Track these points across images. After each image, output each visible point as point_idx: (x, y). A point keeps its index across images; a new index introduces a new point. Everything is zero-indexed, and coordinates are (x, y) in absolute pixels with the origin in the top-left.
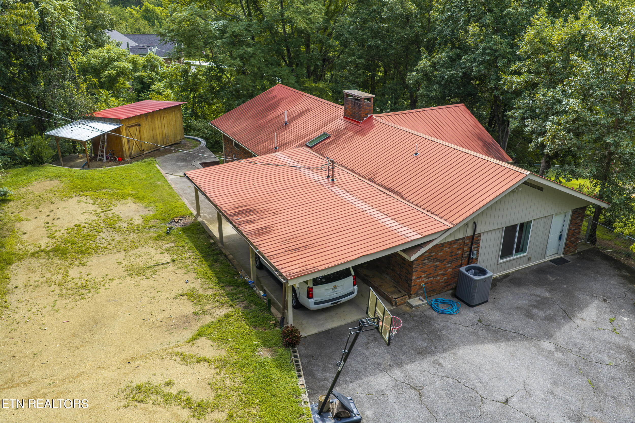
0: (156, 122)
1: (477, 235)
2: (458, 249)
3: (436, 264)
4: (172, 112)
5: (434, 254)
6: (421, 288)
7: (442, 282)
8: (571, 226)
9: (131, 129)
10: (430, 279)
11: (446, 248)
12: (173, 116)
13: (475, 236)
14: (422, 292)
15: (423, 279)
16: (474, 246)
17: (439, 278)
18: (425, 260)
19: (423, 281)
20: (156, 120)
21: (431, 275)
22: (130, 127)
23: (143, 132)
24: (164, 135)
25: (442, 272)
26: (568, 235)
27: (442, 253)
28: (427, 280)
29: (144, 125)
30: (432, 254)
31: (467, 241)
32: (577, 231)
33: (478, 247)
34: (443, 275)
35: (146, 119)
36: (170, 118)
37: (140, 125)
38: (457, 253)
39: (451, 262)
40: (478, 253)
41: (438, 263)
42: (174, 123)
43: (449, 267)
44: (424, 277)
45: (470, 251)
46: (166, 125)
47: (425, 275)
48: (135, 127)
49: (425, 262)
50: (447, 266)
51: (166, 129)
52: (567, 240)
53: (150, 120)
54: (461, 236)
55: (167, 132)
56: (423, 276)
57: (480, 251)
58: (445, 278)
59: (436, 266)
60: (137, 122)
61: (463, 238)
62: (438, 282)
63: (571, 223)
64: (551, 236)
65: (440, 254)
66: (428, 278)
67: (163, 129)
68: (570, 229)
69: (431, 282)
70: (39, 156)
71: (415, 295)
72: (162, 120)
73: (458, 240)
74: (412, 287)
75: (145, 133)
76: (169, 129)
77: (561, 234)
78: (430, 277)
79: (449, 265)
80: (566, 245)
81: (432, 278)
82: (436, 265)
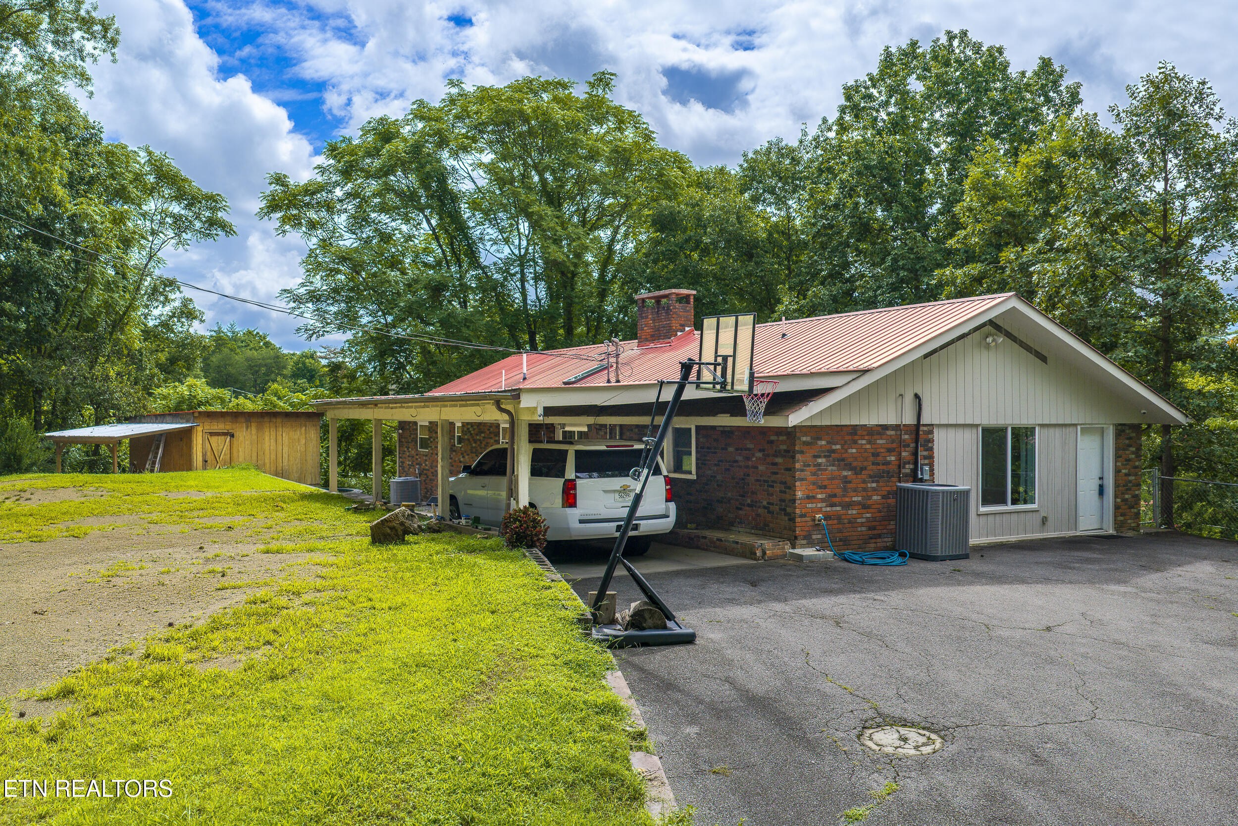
0: (267, 439)
1: (925, 429)
2: (890, 451)
3: (845, 473)
4: (301, 428)
5: (838, 447)
6: (817, 526)
7: (862, 524)
8: (1119, 464)
9: (214, 440)
10: (834, 509)
11: (864, 442)
12: (301, 434)
13: (922, 428)
14: (819, 536)
15: (819, 505)
16: (921, 453)
17: (854, 512)
18: (819, 457)
19: (819, 510)
20: (267, 433)
21: (835, 500)
22: (212, 434)
23: (238, 451)
24: (280, 468)
25: (860, 499)
26: (1117, 485)
27: (854, 451)
28: (828, 509)
29: (241, 438)
30: (834, 447)
31: (907, 437)
32: (1132, 478)
33: (931, 457)
34: (865, 507)
35: (247, 428)
36: (296, 437)
37: (232, 436)
38: (888, 458)
39: (876, 477)
40: (932, 470)
41: (850, 473)
42: (303, 449)
43: (874, 489)
44: (822, 500)
45: (916, 463)
46: (286, 450)
47: (824, 496)
48: (223, 437)
49: (820, 460)
50: (869, 485)
51: (285, 456)
52: (1116, 497)
53: (254, 431)
54: (892, 420)
55: (285, 463)
56: (819, 496)
57: (936, 467)
58: (868, 515)
59: (846, 481)
60: (227, 427)
61: (897, 427)
62: (852, 522)
63: (1117, 457)
64: (1081, 483)
65: (850, 451)
66: (832, 505)
67: (280, 456)
68: (1117, 471)
69: (839, 518)
70: (14, 455)
71: (804, 542)
72: (279, 438)
73: (885, 427)
74: (798, 520)
75: (241, 454)
76: (291, 459)
77: (1100, 482)
78: (836, 506)
79: (874, 485)
80: (1117, 507)
81: (838, 508)
82: (846, 477)
